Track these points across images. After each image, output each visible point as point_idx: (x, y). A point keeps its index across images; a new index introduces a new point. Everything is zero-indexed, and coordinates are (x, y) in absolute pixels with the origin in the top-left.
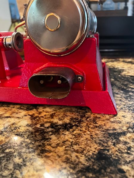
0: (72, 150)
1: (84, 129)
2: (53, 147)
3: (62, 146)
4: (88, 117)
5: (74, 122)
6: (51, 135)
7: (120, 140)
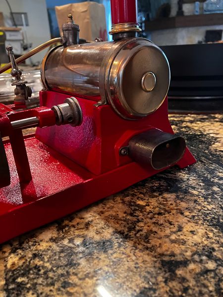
2: (80, 279)
4: (139, 231)
6: (81, 258)
7: (176, 275)
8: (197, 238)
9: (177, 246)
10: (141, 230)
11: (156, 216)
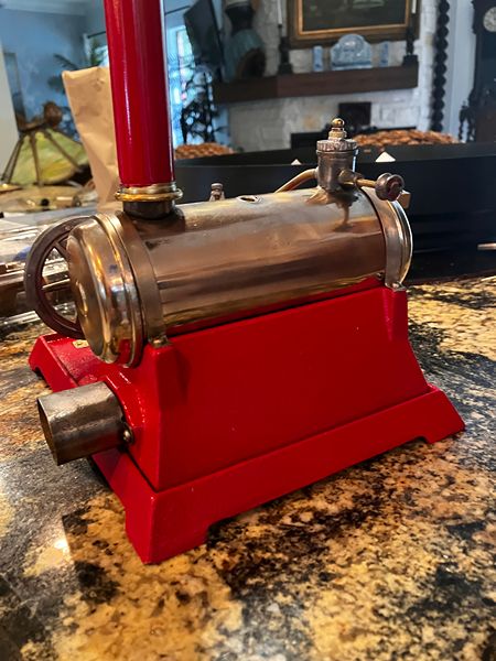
0: (383, 568)
1: (392, 521)
2: (342, 567)
3: (359, 562)
4: (392, 491)
5: (364, 505)
6: (326, 540)
7: (474, 541)
8: (481, 490)
9: (458, 504)
10: (395, 490)
11: (406, 466)
